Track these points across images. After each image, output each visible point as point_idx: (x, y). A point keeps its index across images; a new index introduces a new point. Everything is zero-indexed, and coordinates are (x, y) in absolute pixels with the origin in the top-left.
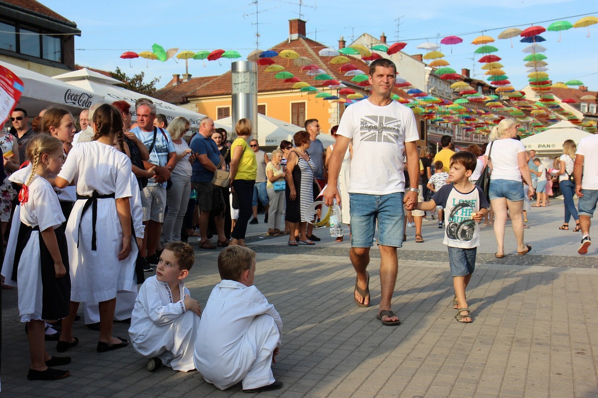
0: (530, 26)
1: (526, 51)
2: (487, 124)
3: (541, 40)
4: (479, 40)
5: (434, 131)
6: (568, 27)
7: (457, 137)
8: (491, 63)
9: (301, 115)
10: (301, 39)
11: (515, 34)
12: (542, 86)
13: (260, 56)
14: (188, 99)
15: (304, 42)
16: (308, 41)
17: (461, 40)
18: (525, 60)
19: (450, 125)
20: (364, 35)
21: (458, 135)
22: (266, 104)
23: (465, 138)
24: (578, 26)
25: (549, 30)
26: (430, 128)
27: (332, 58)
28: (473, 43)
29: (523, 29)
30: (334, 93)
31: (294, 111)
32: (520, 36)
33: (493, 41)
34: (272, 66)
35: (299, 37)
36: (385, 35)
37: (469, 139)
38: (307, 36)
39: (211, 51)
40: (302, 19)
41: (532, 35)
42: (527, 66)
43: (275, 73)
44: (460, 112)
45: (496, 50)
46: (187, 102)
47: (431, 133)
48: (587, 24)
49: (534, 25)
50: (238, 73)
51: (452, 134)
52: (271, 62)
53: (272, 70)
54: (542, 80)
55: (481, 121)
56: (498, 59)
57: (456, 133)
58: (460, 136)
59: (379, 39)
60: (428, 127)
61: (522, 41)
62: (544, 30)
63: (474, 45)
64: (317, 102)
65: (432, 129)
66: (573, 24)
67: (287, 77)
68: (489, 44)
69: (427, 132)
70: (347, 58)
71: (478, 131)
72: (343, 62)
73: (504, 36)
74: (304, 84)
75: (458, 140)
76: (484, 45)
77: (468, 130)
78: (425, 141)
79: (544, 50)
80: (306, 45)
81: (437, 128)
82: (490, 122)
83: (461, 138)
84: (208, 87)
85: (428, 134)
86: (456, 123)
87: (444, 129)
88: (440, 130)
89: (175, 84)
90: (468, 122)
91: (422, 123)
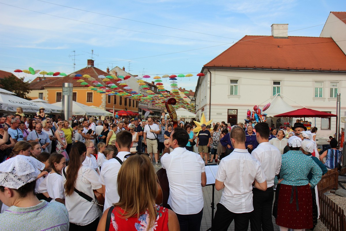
0: (172, 75)
1: (171, 82)
2: (159, 103)
3: (176, 79)
4: (156, 77)
5: (141, 104)
6: (184, 76)
7: (149, 107)
8: (160, 85)
9: (91, 97)
10: (92, 67)
11: (168, 76)
12: (177, 94)
13: (75, 76)
14: (44, 88)
15: (93, 69)
16: (95, 68)
17: (150, 77)
18: (171, 85)
19: (147, 103)
20: (117, 67)
22: (77, 92)
23: (152, 107)
24: (186, 76)
25: (178, 77)
27: (103, 79)
28: (154, 78)
29: (170, 75)
30: (104, 91)
31: (88, 95)
32: (169, 78)
33: (160, 78)
34: (80, 80)
35: (91, 67)
36: (125, 67)
37: (153, 107)
38: (94, 66)
39: (54, 72)
40: (93, 60)
41: (173, 78)
42: (171, 87)
43: (81, 82)
44: (150, 99)
45: (162, 81)
46: (43, 89)
48: (189, 76)
49: (174, 75)
50: (65, 87)
52: (79, 79)
53: (79, 82)
54: (176, 92)
55: (157, 102)
56: (162, 84)
57: (149, 105)
59: (122, 69)
60: (139, 103)
61: (170, 79)
62: (177, 77)
63: (154, 79)
64: (97, 94)
66: (185, 76)
67: (86, 84)
68: (159, 79)
70: (109, 79)
71: (156, 105)
72: (107, 81)
73: (164, 77)
74: (92, 87)
76: (158, 79)
77: (153, 104)
78: (138, 108)
79: (177, 83)
80: (94, 70)
82: (160, 102)
83: (151, 107)
84: (53, 83)
85: (139, 105)
86: (148, 102)
87: (145, 104)
88: (143, 104)
89: (38, 81)
90: (153, 102)
91: (137, 102)
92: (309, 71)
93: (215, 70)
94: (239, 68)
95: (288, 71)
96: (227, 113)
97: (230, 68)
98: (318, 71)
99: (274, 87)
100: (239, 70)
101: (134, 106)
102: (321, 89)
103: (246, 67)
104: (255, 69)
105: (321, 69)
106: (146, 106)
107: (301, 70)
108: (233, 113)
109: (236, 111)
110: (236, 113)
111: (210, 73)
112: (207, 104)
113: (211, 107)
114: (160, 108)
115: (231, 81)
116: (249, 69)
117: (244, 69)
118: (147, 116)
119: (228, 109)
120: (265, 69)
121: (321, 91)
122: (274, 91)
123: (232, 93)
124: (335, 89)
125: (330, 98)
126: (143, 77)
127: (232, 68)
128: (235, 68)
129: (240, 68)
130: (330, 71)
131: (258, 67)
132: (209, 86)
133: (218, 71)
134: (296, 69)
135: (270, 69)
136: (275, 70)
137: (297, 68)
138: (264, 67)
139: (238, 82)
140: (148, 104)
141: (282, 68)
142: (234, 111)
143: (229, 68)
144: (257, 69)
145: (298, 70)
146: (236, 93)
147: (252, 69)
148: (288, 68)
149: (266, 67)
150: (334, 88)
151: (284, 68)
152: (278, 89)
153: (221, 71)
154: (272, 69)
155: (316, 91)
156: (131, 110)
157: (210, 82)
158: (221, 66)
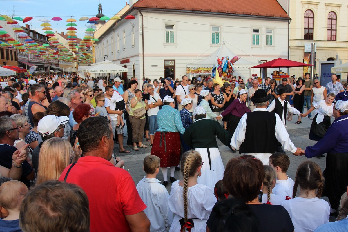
0: (92, 17)
1: (88, 27)
3: (96, 23)
4: (69, 20)
7: (30, 59)
8: (72, 31)
11: (86, 19)
17: (62, 19)
21: (30, 58)
23: (33, 60)
24: (112, 19)
26: (18, 55)
33: (76, 21)
37: (35, 60)
42: (86, 33)
45: (76, 25)
47: (19, 58)
51: (28, 58)
56: (75, 29)
58: (31, 58)
60: (17, 54)
61: (88, 22)
63: (67, 22)
65: (19, 55)
66: (110, 18)
69: (17, 57)
73: (81, 20)
75: (31, 60)
76: (71, 22)
78: (17, 61)
81: (21, 55)
85: (18, 58)
87: (25, 56)
88: (23, 56)
91: (15, 53)
92: (248, 16)
93: (147, 12)
94: (175, 10)
95: (227, 15)
96: (164, 65)
97: (166, 10)
98: (256, 16)
99: (213, 34)
100: (176, 13)
101: (12, 60)
102: (258, 36)
103: (184, 9)
104: (193, 12)
105: (258, 14)
106: (26, 58)
107: (240, 15)
108: (170, 65)
109: (173, 61)
110: (173, 64)
111: (142, 15)
112: (139, 54)
113: (145, 57)
114: (43, 61)
115: (166, 26)
116: (187, 11)
117: (182, 11)
118: (33, 72)
119: (164, 60)
120: (204, 12)
121: (258, 38)
122: (213, 38)
123: (167, 41)
124: (270, 36)
125: (266, 45)
126: (52, 19)
127: (168, 10)
128: (172, 10)
129: (177, 11)
130: (266, 17)
131: (197, 10)
132: (142, 32)
133: (151, 12)
134: (235, 14)
135: (209, 13)
136: (215, 13)
137: (236, 12)
138: (203, 10)
139: (175, 27)
140: (28, 56)
141: (222, 11)
142: (171, 62)
143: (164, 10)
144: (195, 12)
145: (237, 14)
146: (172, 41)
147: (190, 11)
148: (228, 12)
149: (205, 10)
150: (269, 34)
151: (223, 12)
152: (216, 36)
153: (154, 13)
154: (211, 13)
155: (254, 38)
156: (10, 65)
157: (142, 26)
158: (155, 7)
